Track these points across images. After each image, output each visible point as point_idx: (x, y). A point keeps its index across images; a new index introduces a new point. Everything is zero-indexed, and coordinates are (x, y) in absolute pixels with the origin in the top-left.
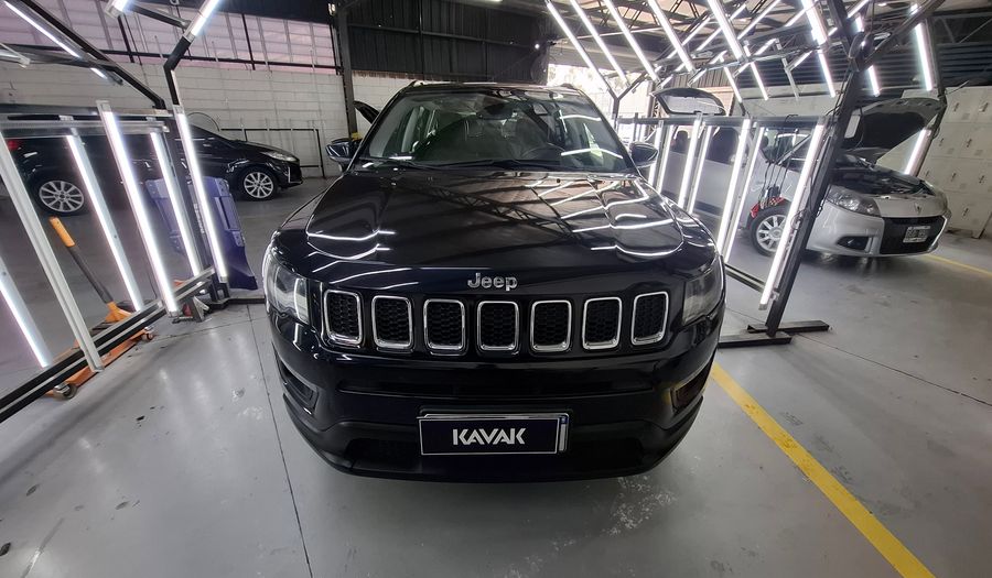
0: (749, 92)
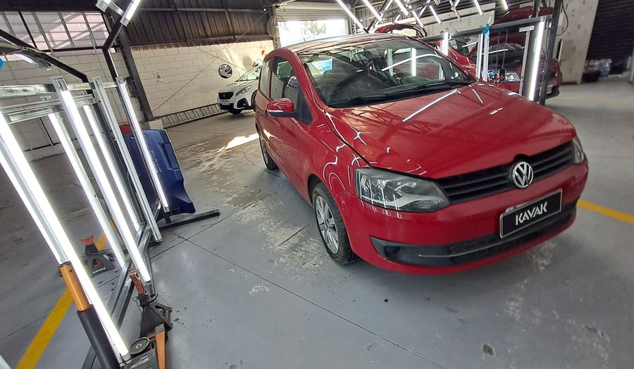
0: (427, 20)
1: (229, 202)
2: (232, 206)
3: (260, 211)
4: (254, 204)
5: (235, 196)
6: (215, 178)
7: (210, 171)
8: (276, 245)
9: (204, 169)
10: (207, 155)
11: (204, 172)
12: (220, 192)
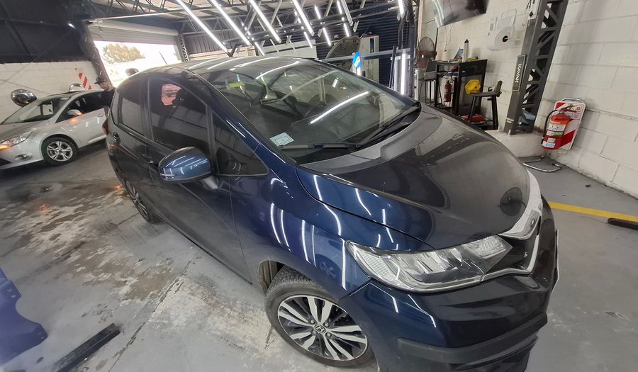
1: (129, 296)
2: (138, 301)
3: (192, 294)
4: (175, 287)
5: (133, 280)
6: (75, 257)
7: (58, 247)
8: (261, 349)
9: (43, 248)
10: (36, 221)
11: (47, 251)
12: (99, 282)
